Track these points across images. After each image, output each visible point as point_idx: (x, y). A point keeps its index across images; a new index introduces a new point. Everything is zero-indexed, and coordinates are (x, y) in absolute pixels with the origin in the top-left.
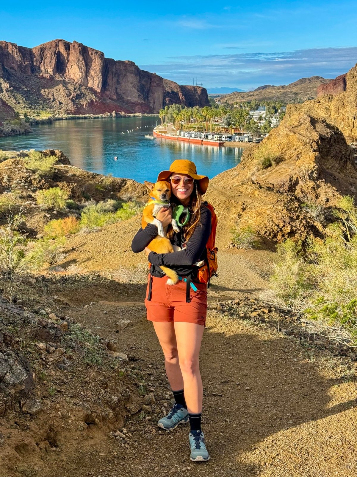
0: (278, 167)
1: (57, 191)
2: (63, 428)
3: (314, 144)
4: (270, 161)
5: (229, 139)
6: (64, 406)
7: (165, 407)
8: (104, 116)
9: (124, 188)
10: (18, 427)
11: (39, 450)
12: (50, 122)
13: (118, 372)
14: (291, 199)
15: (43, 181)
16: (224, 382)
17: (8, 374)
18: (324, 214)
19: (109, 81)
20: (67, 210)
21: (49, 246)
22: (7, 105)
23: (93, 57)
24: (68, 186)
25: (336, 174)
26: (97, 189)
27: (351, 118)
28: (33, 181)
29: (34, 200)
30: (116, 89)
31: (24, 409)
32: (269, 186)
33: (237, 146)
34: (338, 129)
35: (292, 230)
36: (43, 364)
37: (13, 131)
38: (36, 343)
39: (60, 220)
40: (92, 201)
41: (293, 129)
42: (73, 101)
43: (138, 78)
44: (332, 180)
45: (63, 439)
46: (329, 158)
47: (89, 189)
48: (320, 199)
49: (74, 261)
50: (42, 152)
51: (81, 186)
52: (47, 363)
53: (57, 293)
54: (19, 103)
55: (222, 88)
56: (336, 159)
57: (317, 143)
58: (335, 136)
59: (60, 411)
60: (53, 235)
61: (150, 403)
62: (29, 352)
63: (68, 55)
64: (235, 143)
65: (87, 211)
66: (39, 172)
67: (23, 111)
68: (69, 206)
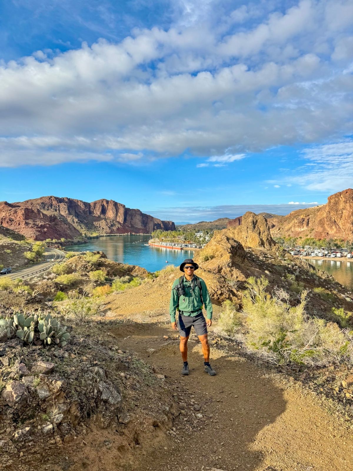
0: (212, 261)
1: (100, 272)
2: (142, 431)
3: (229, 250)
4: (208, 258)
5: (185, 246)
6: (141, 416)
7: (192, 411)
8: (124, 235)
9: (134, 270)
10: (118, 434)
11: (131, 449)
12: (97, 238)
13: (164, 389)
14: (220, 277)
15: (93, 267)
16: (221, 392)
17: (110, 397)
18: (237, 284)
19: (127, 218)
20: (105, 281)
21: (96, 301)
22: (76, 229)
23: (120, 207)
24: (106, 269)
25: (240, 264)
26: (120, 271)
27: (245, 238)
28: (88, 267)
29: (88, 276)
30: (131, 222)
31: (120, 420)
32: (209, 270)
33: (190, 250)
34: (239, 243)
35: (221, 293)
36: (124, 387)
37: (78, 242)
38: (119, 373)
39: (101, 287)
40: (118, 277)
41: (219, 242)
42: (109, 227)
43: (141, 217)
44: (239, 267)
45: (142, 439)
46: (236, 256)
47: (116, 270)
48: (233, 277)
49: (110, 309)
50: (93, 252)
51: (112, 269)
52: (126, 386)
53: (109, 331)
54: (82, 228)
55: (182, 222)
56: (240, 257)
57: (230, 249)
58: (239, 246)
59: (139, 419)
60: (97, 294)
61: (184, 408)
62: (116, 379)
63: (108, 206)
64: (189, 248)
65: (115, 282)
66: (91, 262)
67: (84, 232)
68: (106, 279)
